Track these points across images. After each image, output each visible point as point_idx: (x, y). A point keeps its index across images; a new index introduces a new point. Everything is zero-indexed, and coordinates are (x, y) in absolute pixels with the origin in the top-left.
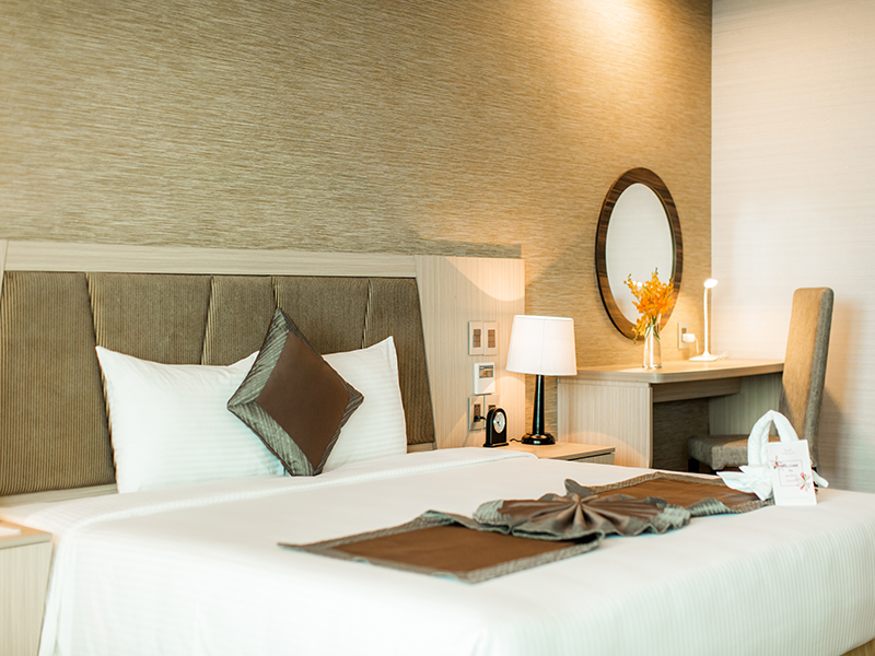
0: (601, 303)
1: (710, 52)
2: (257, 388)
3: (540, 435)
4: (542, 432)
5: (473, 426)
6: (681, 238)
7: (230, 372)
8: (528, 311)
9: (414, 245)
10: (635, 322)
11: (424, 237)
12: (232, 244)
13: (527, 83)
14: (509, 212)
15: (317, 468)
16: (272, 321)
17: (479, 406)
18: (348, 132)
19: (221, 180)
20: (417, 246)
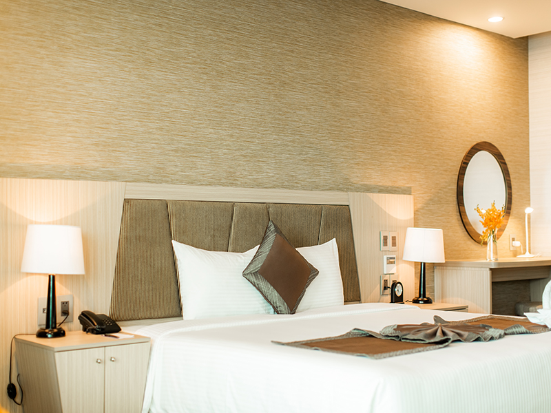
0: (461, 222)
1: (528, 72)
2: (259, 264)
3: (423, 298)
4: (424, 296)
5: (383, 292)
6: (510, 184)
7: (244, 256)
8: (416, 225)
9: (347, 187)
10: (482, 234)
11: (355, 182)
12: (244, 185)
13: (414, 92)
14: (404, 168)
15: (292, 310)
16: (267, 228)
17: (387, 280)
18: (309, 122)
19: (238, 149)
20: (350, 187)
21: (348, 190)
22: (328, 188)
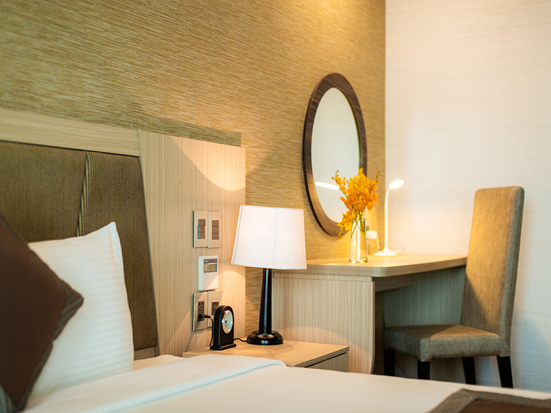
3: (267, 334)
4: (269, 331)
5: (197, 325)
9: (135, 119)
11: (149, 112)
14: (230, 97)
17: (203, 303)
20: (140, 121)
21: (136, 126)
22: (97, 118)
